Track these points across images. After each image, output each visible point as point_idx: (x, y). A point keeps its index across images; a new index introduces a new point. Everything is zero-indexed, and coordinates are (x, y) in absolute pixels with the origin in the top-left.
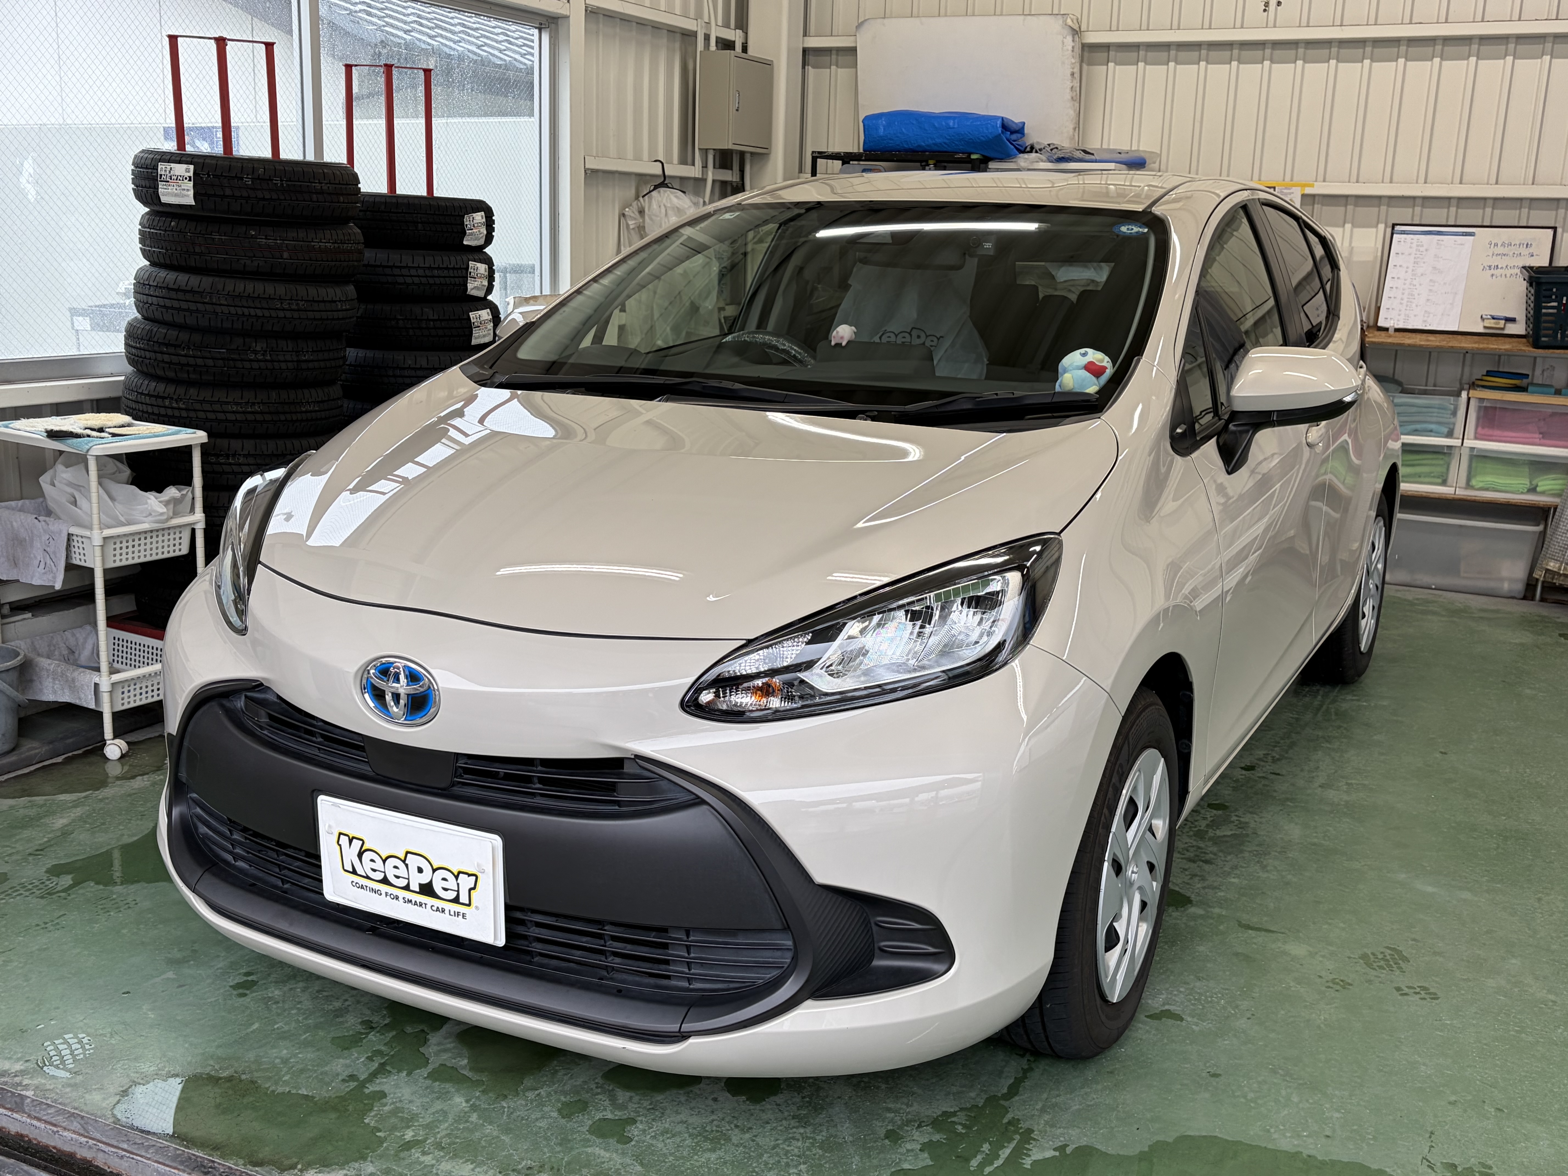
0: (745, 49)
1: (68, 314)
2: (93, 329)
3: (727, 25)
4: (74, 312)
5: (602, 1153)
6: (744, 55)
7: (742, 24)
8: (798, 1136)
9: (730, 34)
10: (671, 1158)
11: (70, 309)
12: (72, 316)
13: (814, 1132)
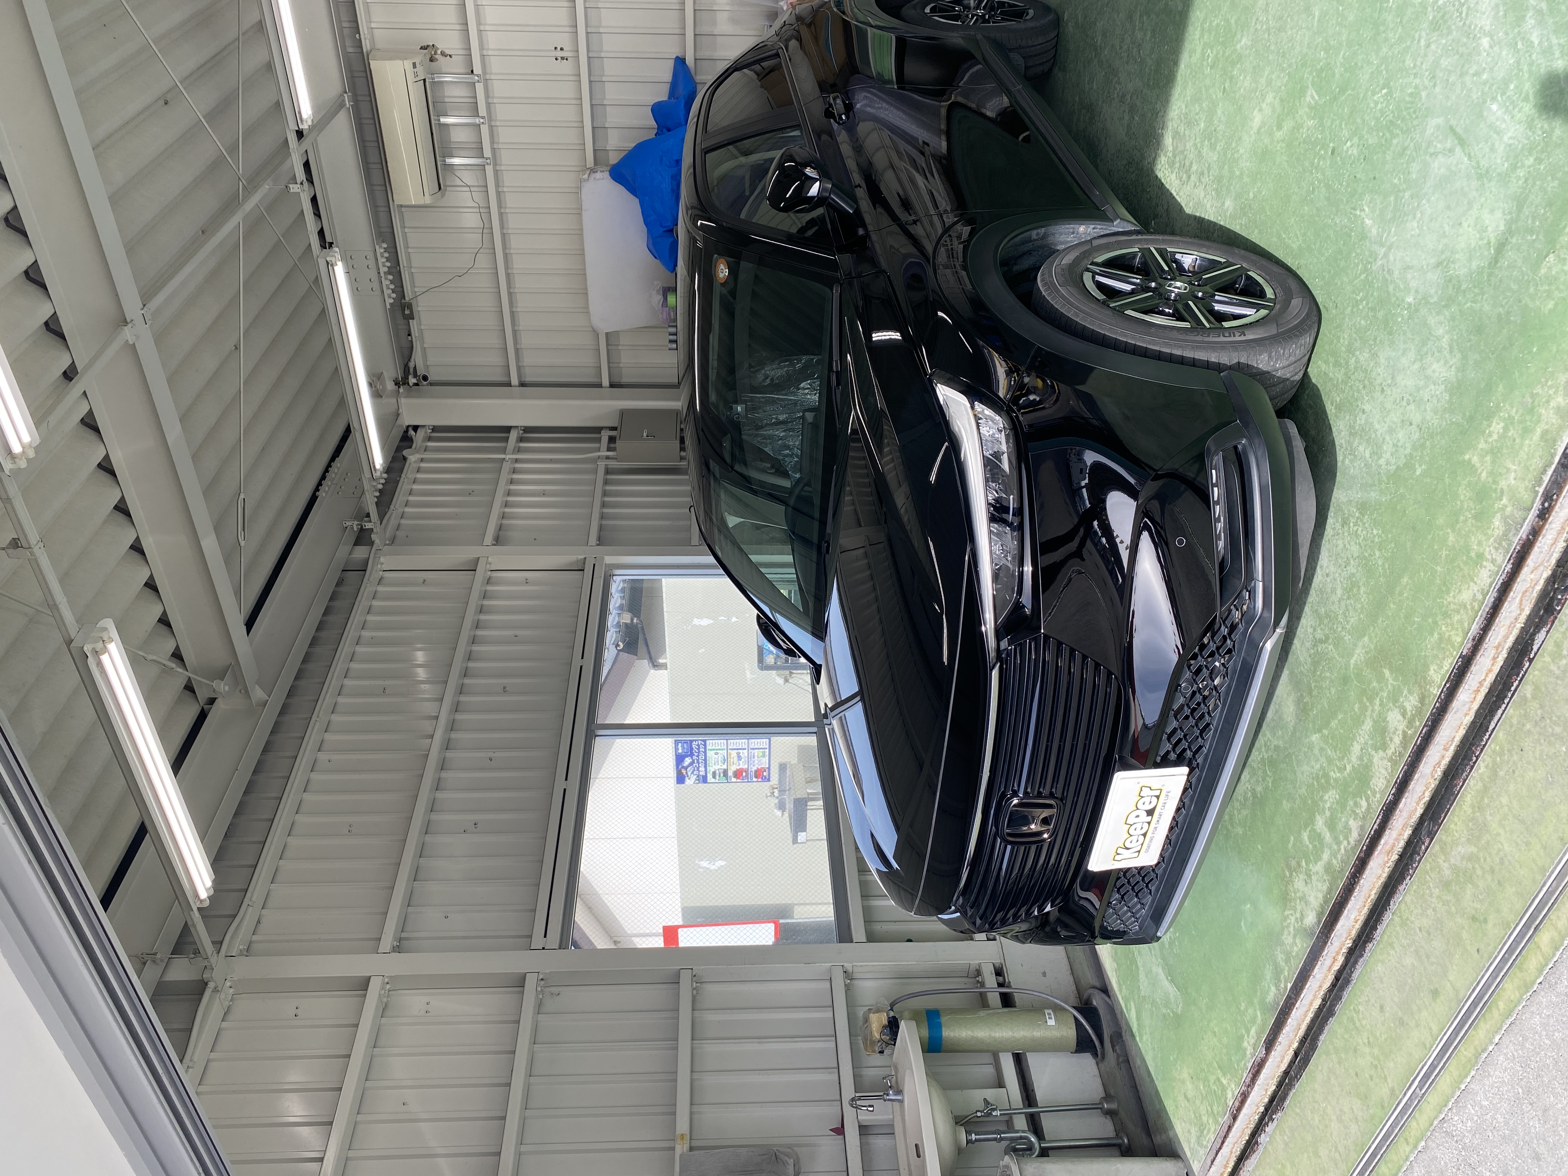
0: (614, 429)
1: (796, 845)
2: (805, 831)
3: (599, 440)
4: (795, 841)
5: (1354, 658)
6: (619, 429)
7: (598, 430)
8: (1355, 529)
9: (605, 435)
10: (1362, 616)
11: (794, 843)
12: (797, 843)
13: (1353, 517)
